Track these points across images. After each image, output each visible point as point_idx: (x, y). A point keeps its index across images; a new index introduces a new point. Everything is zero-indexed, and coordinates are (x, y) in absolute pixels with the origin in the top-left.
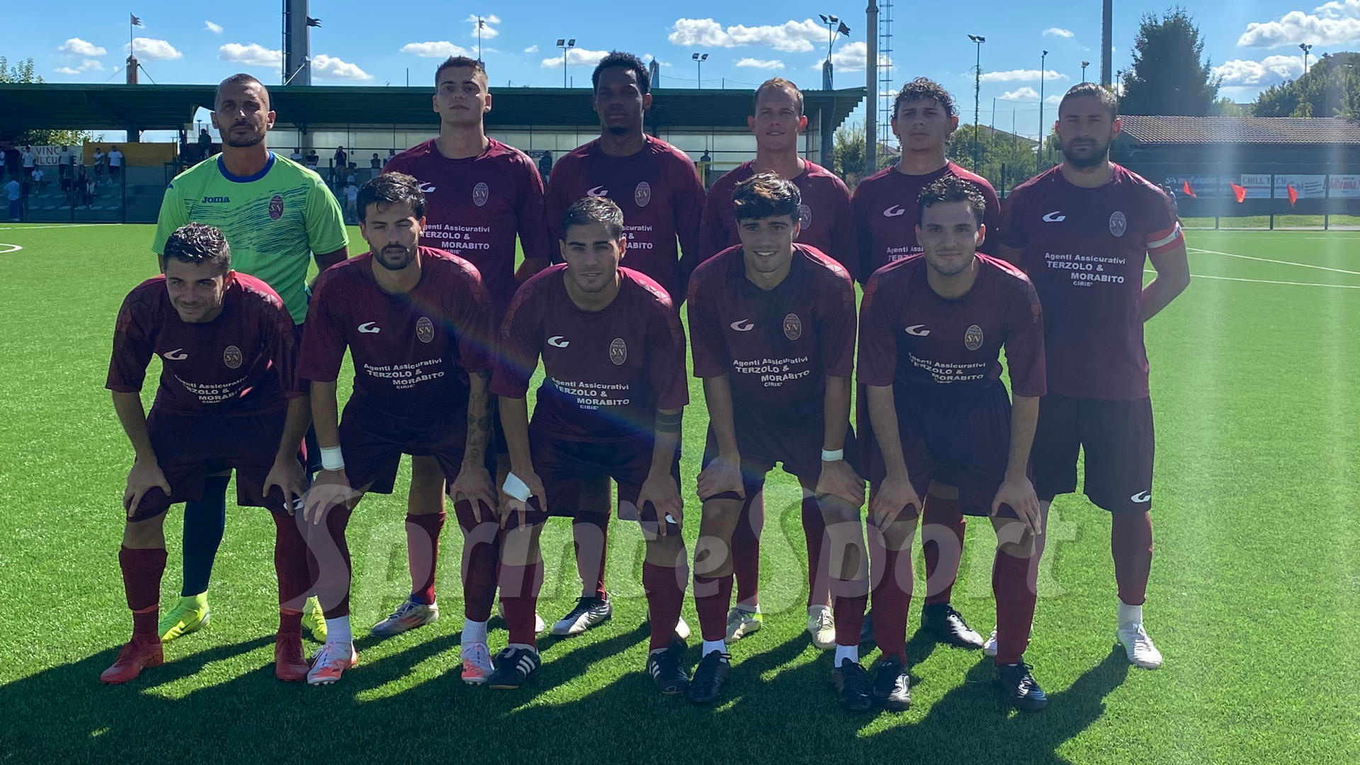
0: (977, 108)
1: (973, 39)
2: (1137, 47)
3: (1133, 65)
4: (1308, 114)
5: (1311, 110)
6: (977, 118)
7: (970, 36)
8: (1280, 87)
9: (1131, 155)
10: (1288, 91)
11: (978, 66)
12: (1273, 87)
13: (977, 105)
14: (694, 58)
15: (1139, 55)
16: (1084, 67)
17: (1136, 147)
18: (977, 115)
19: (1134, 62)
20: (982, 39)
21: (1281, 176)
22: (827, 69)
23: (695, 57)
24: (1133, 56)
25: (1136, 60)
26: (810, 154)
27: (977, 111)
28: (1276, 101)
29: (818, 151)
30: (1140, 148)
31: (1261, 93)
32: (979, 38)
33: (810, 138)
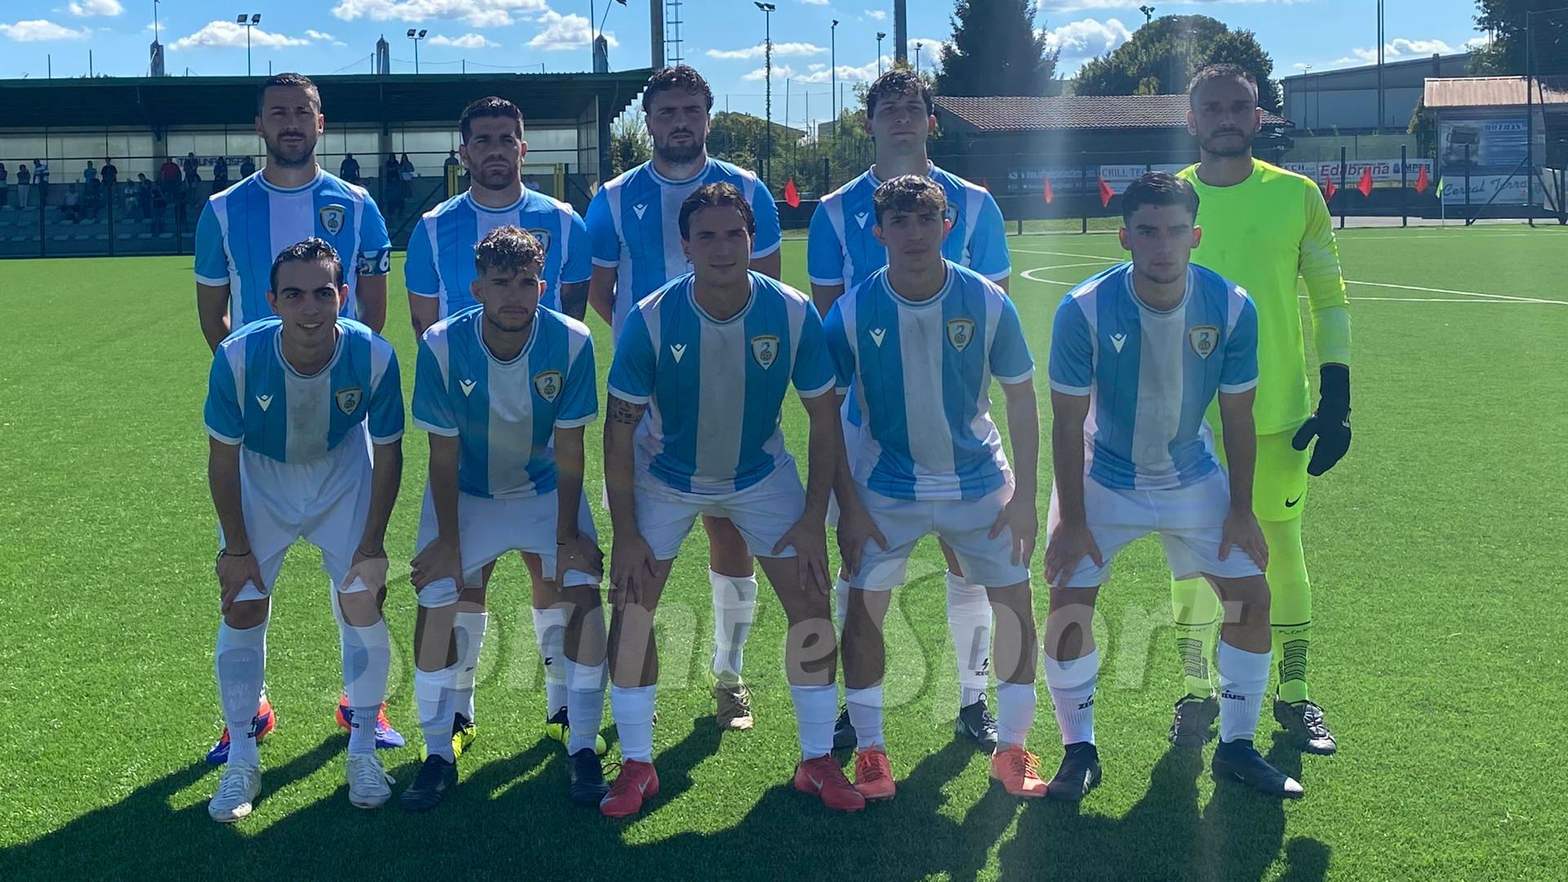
0: (768, 92)
1: (761, 6)
2: (957, 14)
3: (953, 36)
4: (1153, 91)
5: (1157, 86)
6: (768, 105)
7: (757, 3)
8: (1104, 59)
9: (970, 145)
10: (1114, 64)
11: (768, 40)
12: (1096, 59)
13: (768, 88)
14: (409, 35)
15: (959, 23)
16: (879, 40)
17: (975, 135)
18: (768, 101)
19: (954, 32)
20: (772, 7)
21: (1107, 167)
22: (600, 45)
23: (411, 33)
24: (953, 24)
25: (956, 29)
26: (584, 153)
27: (768, 95)
28: (1101, 76)
29: (595, 148)
30: (979, 136)
31: (1083, 66)
32: (768, 6)
33: (583, 132)
